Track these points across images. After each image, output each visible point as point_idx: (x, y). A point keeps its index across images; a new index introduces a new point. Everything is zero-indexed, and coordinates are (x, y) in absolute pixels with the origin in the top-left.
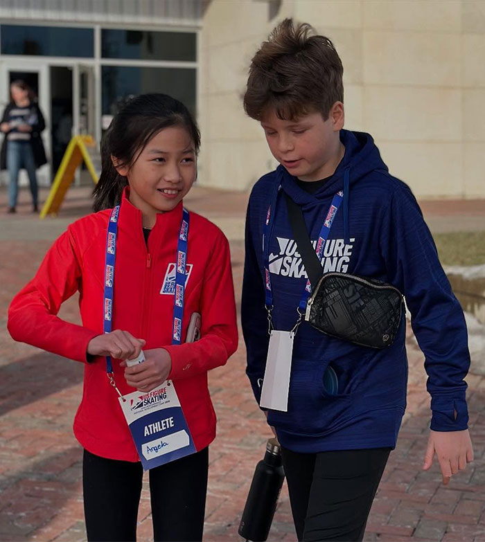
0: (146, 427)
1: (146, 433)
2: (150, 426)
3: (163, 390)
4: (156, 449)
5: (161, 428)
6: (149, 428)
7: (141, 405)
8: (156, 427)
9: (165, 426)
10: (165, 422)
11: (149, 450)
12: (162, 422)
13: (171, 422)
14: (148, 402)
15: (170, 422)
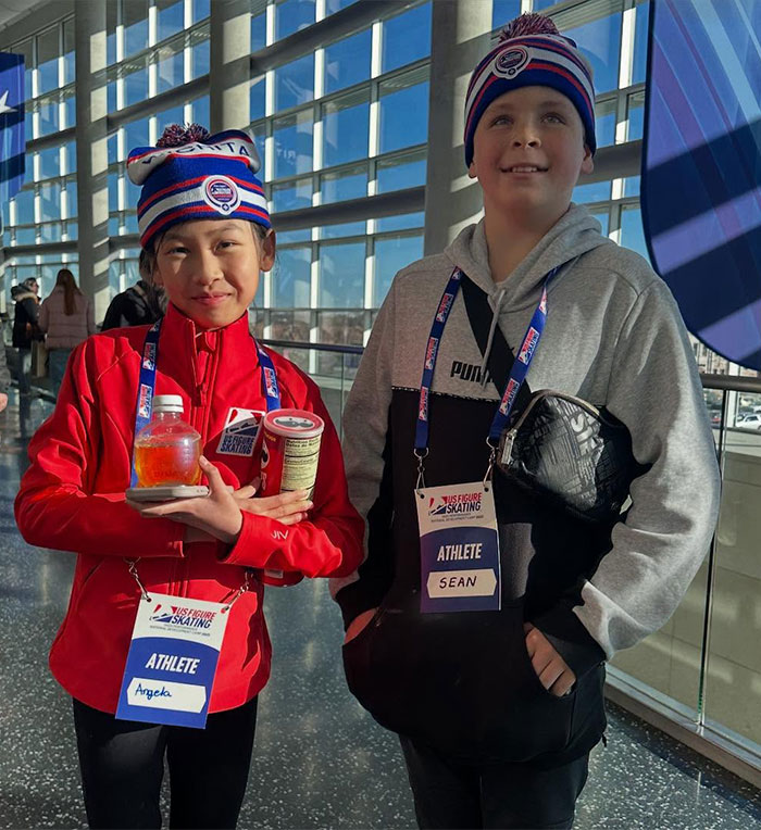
0: (155, 655)
1: (151, 663)
2: (161, 656)
3: (210, 615)
4: (150, 695)
5: (175, 667)
6: (158, 658)
7: (168, 620)
8: (169, 663)
9: (183, 668)
10: (185, 662)
11: (140, 690)
12: (183, 659)
13: (194, 666)
14: (181, 620)
15: (192, 664)
